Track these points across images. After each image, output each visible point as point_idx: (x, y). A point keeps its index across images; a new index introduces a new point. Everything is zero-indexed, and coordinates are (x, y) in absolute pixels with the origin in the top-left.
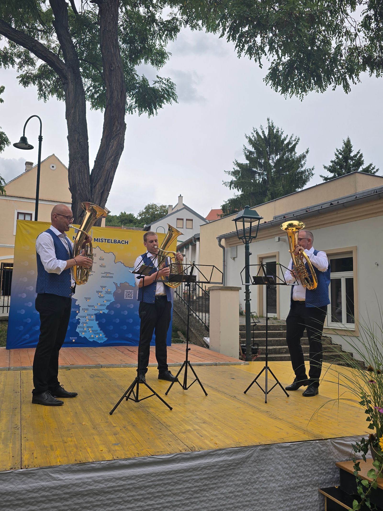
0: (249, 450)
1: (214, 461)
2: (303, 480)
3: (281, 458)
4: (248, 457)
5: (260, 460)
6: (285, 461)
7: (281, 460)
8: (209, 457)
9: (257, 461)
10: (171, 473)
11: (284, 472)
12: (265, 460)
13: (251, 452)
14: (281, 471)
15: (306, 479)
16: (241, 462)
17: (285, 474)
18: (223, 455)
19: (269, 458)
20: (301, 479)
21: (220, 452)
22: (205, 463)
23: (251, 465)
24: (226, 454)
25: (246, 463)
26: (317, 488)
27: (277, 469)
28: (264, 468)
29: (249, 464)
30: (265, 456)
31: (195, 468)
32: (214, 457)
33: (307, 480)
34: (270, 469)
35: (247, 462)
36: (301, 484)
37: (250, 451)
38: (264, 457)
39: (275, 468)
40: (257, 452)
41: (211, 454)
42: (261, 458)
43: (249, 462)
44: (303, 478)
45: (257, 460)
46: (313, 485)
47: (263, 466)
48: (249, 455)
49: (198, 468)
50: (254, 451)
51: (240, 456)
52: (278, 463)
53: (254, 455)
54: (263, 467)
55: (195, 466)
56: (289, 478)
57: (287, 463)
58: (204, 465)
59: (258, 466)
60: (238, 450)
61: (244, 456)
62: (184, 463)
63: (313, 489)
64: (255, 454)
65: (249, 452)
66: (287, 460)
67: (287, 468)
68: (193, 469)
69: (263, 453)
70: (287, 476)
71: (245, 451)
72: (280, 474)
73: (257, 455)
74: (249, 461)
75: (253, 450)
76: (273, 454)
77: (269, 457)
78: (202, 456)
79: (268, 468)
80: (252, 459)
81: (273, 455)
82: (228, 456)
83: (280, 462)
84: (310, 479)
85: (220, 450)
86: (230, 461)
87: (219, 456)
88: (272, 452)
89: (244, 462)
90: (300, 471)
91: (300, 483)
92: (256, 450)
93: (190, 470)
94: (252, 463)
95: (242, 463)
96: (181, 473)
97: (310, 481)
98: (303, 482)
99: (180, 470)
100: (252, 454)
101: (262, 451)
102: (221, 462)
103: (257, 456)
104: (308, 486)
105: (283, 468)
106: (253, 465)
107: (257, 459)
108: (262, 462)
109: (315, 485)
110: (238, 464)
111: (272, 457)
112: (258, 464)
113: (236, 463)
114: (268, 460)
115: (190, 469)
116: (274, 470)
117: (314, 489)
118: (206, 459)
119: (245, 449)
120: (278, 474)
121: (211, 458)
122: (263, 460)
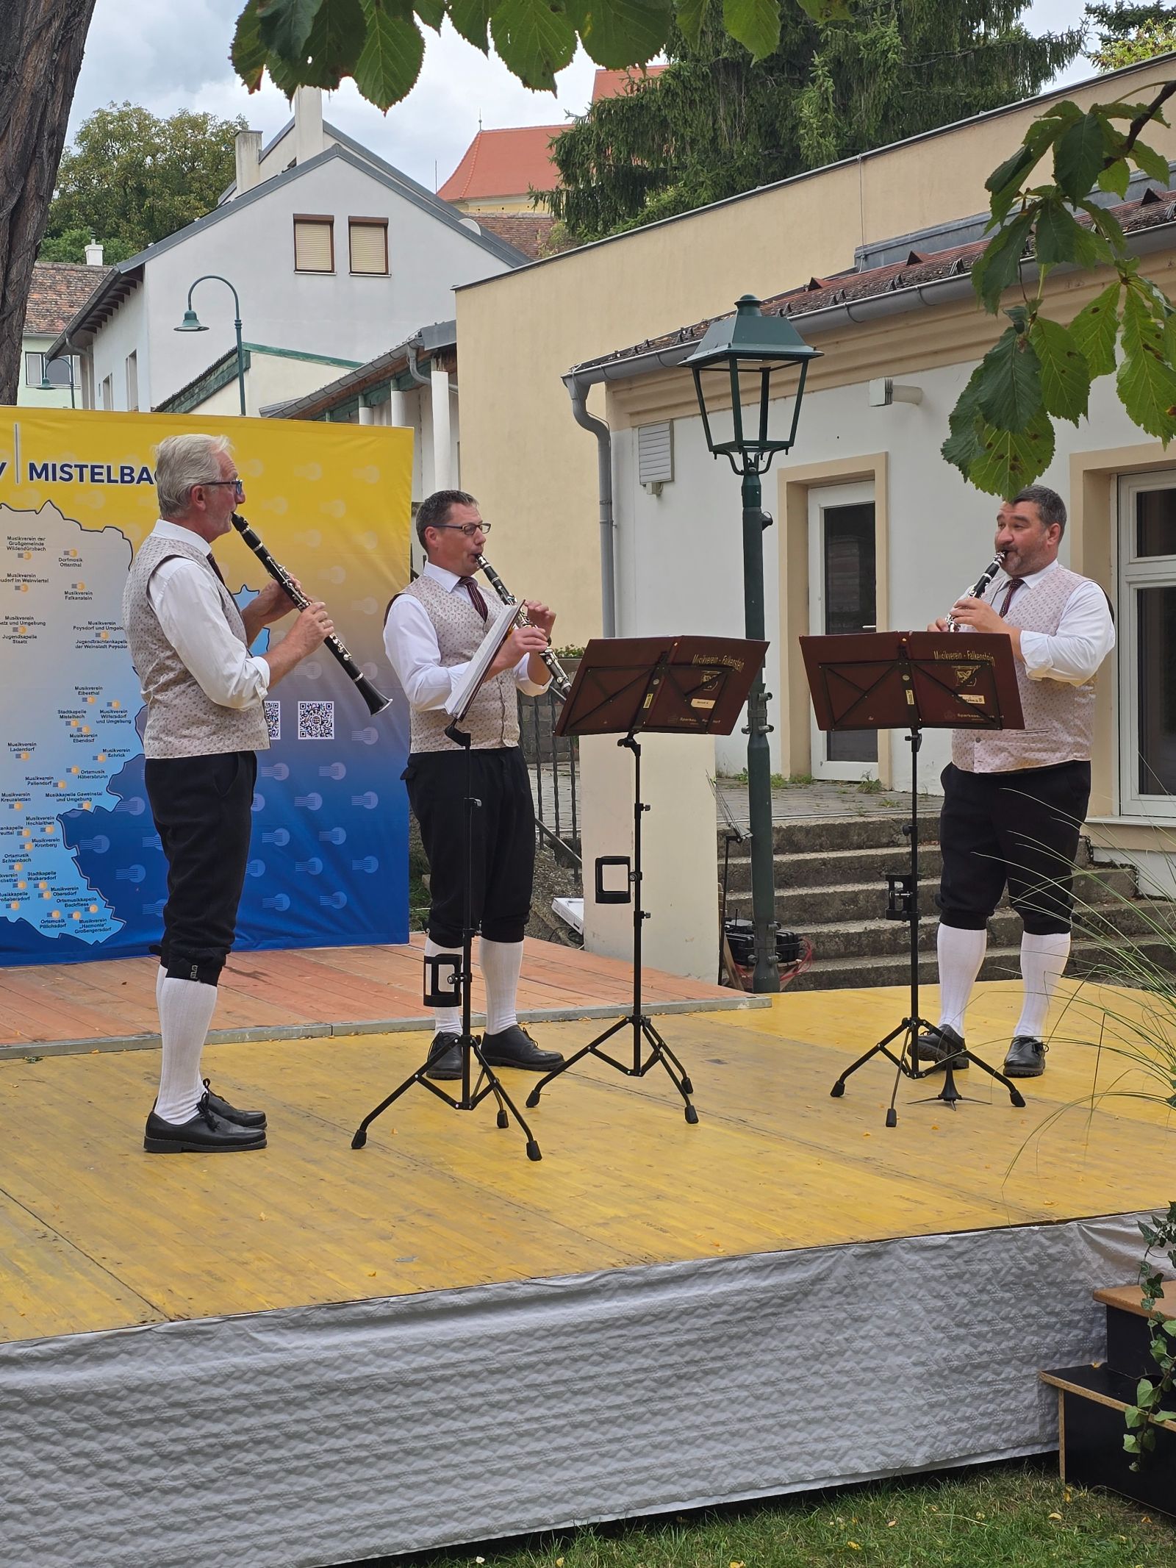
0: (820, 1257)
1: (717, 1291)
2: (989, 1347)
3: (920, 1281)
4: (818, 1279)
5: (854, 1288)
6: (934, 1289)
7: (920, 1287)
8: (699, 1282)
9: (848, 1290)
10: (591, 1328)
11: (930, 1323)
12: (870, 1288)
13: (826, 1265)
14: (922, 1320)
15: (999, 1344)
16: (796, 1294)
17: (935, 1328)
18: (742, 1274)
19: (884, 1282)
20: (984, 1344)
21: (733, 1265)
22: (688, 1297)
23: (828, 1303)
24: (752, 1270)
25: (810, 1298)
26: (1034, 1370)
27: (908, 1314)
28: (868, 1312)
29: (821, 1299)
30: (869, 1275)
31: (660, 1313)
32: (714, 1279)
33: (1003, 1346)
34: (885, 1313)
35: (816, 1294)
36: (985, 1358)
37: (824, 1261)
38: (867, 1279)
39: (902, 1310)
40: (846, 1262)
41: (706, 1273)
42: (858, 1280)
43: (822, 1294)
44: (988, 1341)
45: (845, 1288)
46: (1021, 1360)
47: (863, 1306)
48: (820, 1273)
49: (669, 1313)
50: (834, 1262)
51: (794, 1276)
52: (912, 1297)
53: (836, 1274)
54: (864, 1309)
55: (660, 1306)
56: (946, 1341)
57: (938, 1297)
58: (686, 1303)
59: (849, 1304)
60: (787, 1257)
61: (806, 1275)
62: (625, 1297)
63: (1020, 1371)
64: (840, 1271)
65: (821, 1264)
66: (939, 1287)
67: (939, 1311)
68: (653, 1315)
69: (864, 1266)
70: (941, 1335)
71: (808, 1261)
72: (917, 1328)
73: (845, 1273)
74: (820, 1290)
75: (833, 1260)
76: (894, 1268)
77: (883, 1277)
78: (680, 1277)
79: (882, 1309)
80: (831, 1283)
81: (895, 1271)
82: (756, 1278)
83: (917, 1293)
84: (1011, 1344)
85: (733, 1259)
86: (765, 1290)
87: (730, 1278)
88: (892, 1264)
89: (806, 1295)
90: (980, 1318)
91: (981, 1354)
92: (841, 1257)
93: (645, 1320)
94: (830, 1298)
95: (799, 1296)
96: (619, 1327)
97: (1011, 1349)
98: (989, 1352)
99: (617, 1319)
100: (830, 1270)
101: (861, 1262)
102: (737, 1295)
103: (846, 1277)
104: (1007, 1362)
105: (929, 1312)
106: (834, 1302)
107: (844, 1283)
108: (860, 1292)
109: (1026, 1362)
110: (787, 1299)
111: (891, 1277)
112: (849, 1300)
113: (781, 1298)
114: (880, 1286)
115: (645, 1316)
116: (899, 1316)
117: (1025, 1372)
118: (691, 1286)
119: (809, 1256)
120: (912, 1328)
121: (706, 1284)
122: (864, 1286)
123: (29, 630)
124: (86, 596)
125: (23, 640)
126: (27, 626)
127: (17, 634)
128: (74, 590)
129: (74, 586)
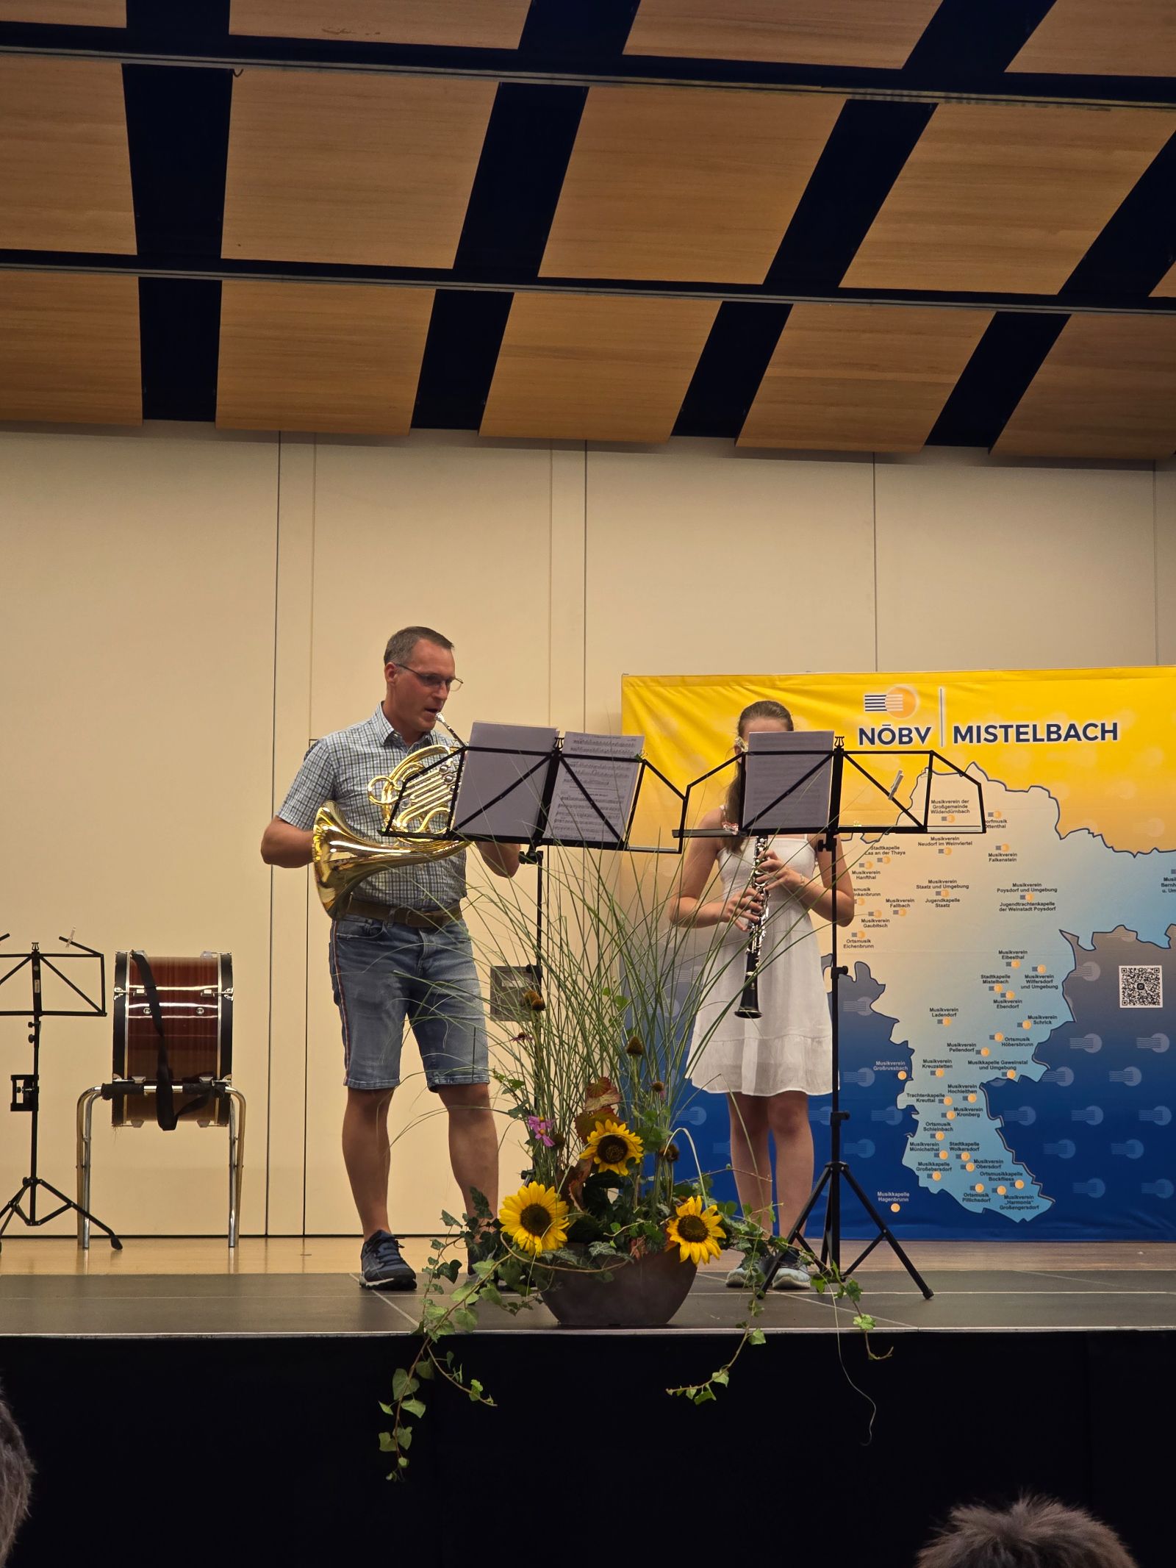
123: (953, 894)
124: (1011, 858)
125: (945, 903)
126: (950, 889)
127: (939, 898)
128: (998, 852)
129: (998, 848)
